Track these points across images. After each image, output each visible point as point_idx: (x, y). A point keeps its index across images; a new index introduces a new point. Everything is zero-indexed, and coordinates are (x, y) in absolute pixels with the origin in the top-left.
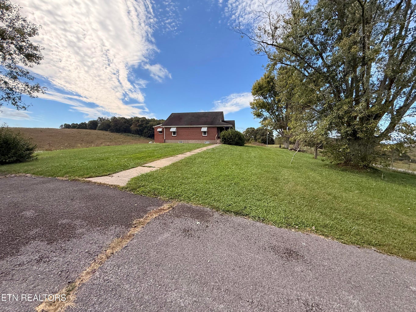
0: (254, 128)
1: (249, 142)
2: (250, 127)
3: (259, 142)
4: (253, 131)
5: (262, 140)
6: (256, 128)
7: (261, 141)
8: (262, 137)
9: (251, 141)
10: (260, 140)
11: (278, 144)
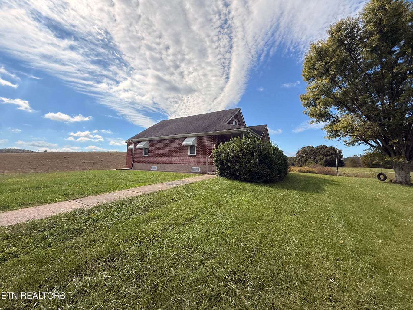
0: (312, 147)
1: (307, 163)
2: (307, 146)
3: (321, 164)
4: (311, 150)
5: (326, 161)
6: (315, 147)
7: (324, 162)
8: (325, 158)
9: (310, 162)
10: (322, 162)
11: (350, 166)
